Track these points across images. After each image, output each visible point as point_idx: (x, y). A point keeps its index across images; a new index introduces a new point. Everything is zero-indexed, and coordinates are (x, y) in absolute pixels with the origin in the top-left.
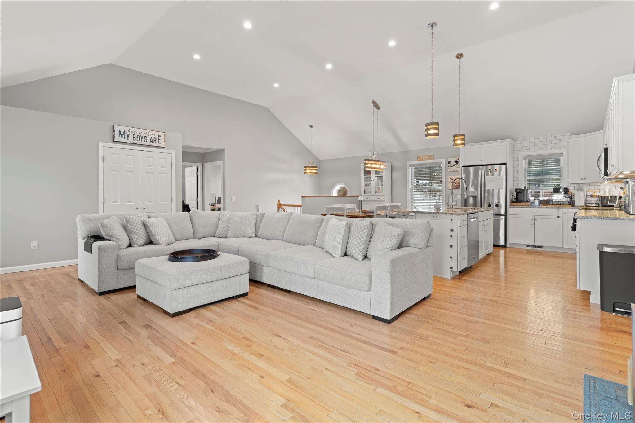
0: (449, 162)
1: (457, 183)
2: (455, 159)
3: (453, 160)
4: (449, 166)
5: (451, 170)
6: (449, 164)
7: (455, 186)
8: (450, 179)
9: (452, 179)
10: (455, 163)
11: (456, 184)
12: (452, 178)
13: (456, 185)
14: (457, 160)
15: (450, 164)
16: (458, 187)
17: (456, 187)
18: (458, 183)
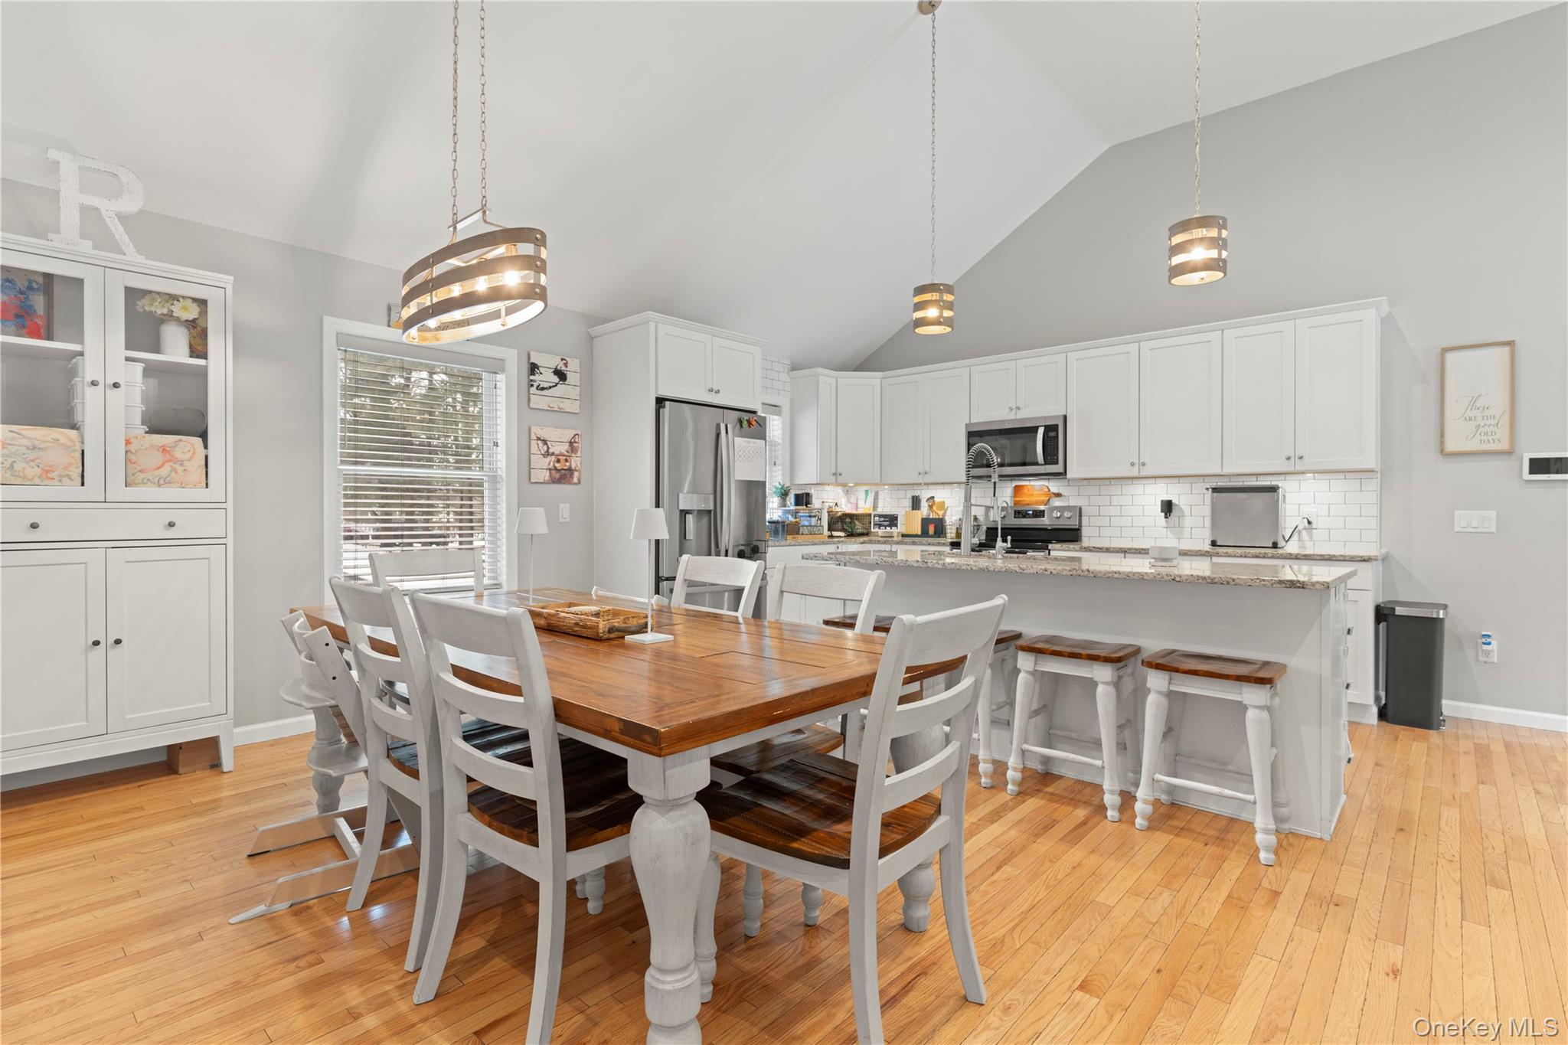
0: (533, 368)
1: (562, 458)
2: (555, 362)
3: (548, 362)
4: (536, 384)
5: (539, 400)
6: (532, 377)
7: (556, 469)
8: (539, 439)
9: (545, 442)
10: (556, 379)
11: (558, 461)
12: (545, 433)
13: (557, 465)
14: (563, 368)
15: (536, 377)
16: (565, 475)
17: (557, 476)
18: (566, 460)
